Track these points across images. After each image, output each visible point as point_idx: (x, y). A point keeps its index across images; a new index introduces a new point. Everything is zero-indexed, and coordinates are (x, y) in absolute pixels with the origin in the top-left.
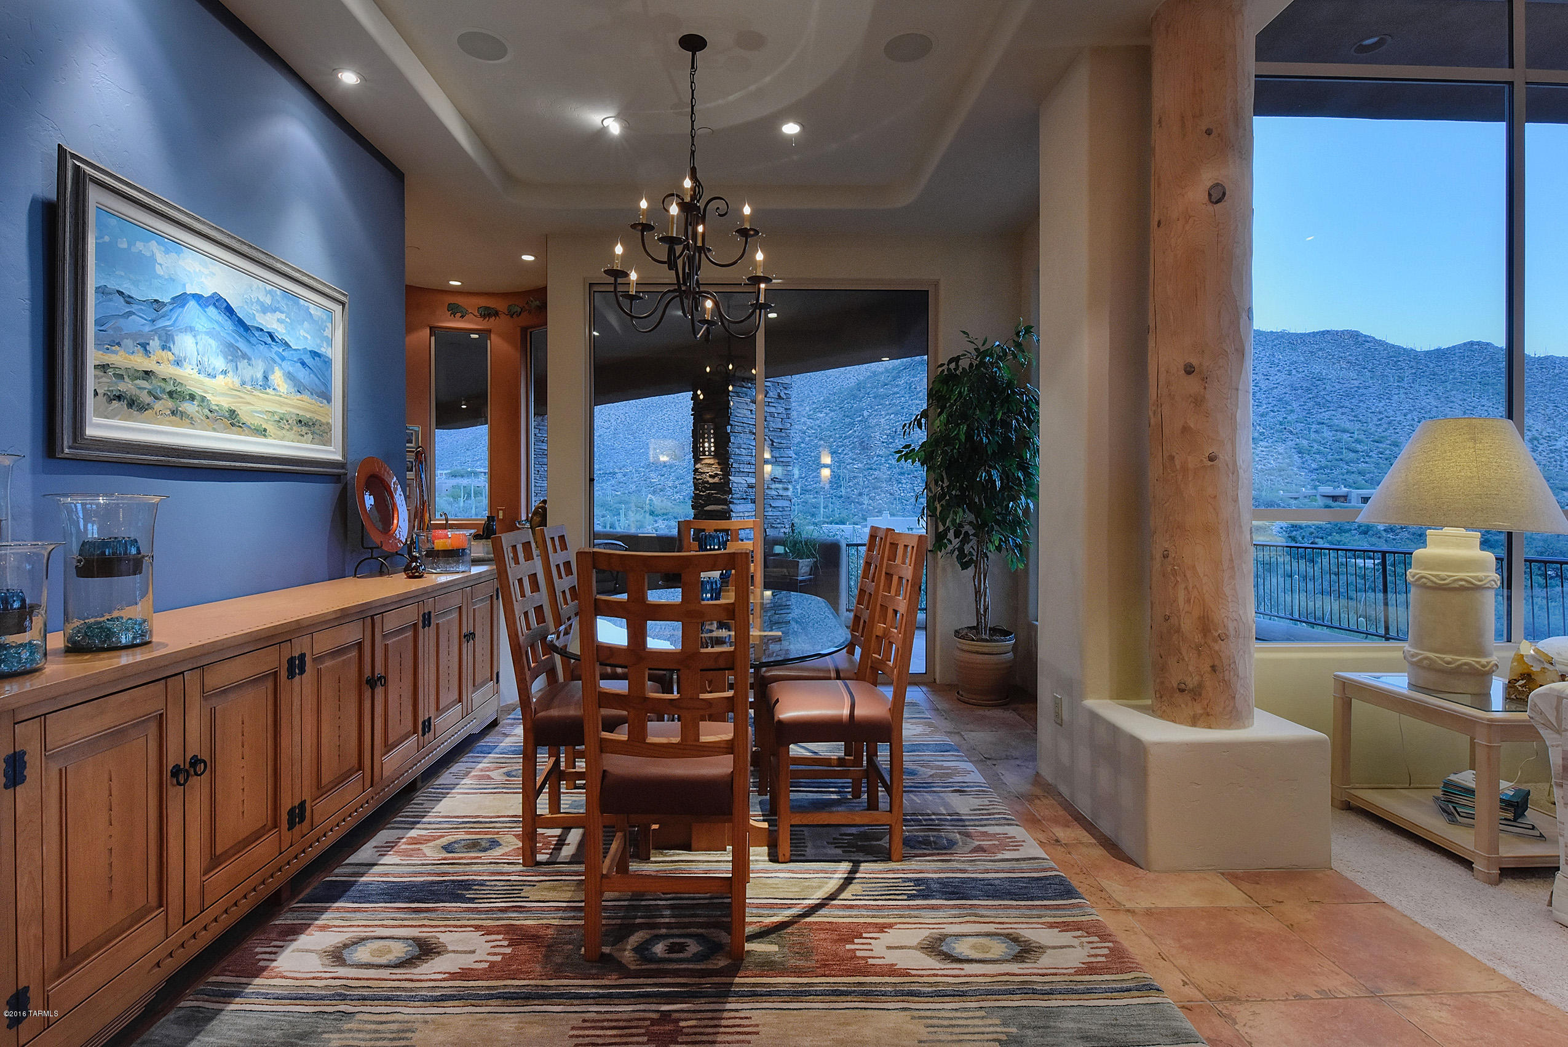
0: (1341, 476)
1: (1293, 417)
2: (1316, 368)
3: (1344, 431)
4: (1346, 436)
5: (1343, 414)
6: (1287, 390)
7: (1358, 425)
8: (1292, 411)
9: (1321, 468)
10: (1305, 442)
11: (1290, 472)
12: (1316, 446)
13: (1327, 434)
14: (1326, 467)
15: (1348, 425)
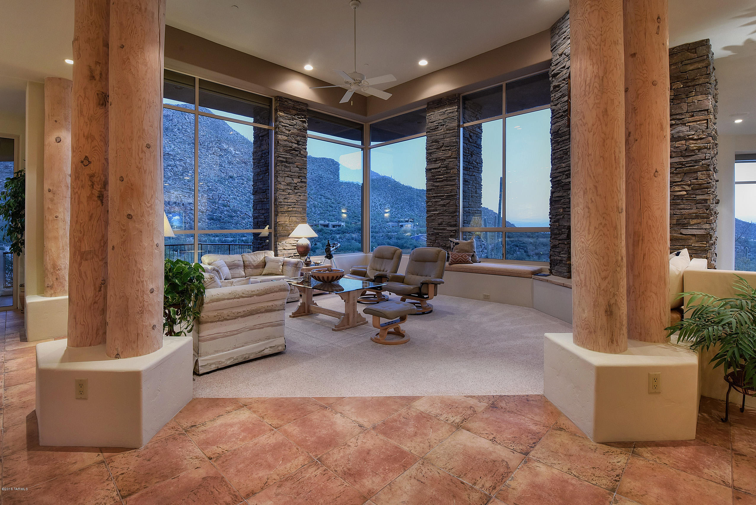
0: (327, 217)
1: (313, 192)
2: (320, 173)
3: (329, 199)
4: (329, 201)
5: (328, 192)
6: (310, 181)
7: (333, 197)
8: (312, 190)
9: (321, 213)
10: (316, 203)
11: (311, 215)
12: (319, 204)
13: (323, 200)
14: (323, 213)
15: (330, 197)
